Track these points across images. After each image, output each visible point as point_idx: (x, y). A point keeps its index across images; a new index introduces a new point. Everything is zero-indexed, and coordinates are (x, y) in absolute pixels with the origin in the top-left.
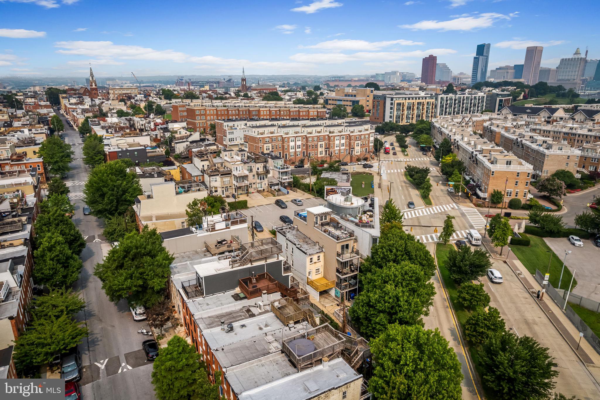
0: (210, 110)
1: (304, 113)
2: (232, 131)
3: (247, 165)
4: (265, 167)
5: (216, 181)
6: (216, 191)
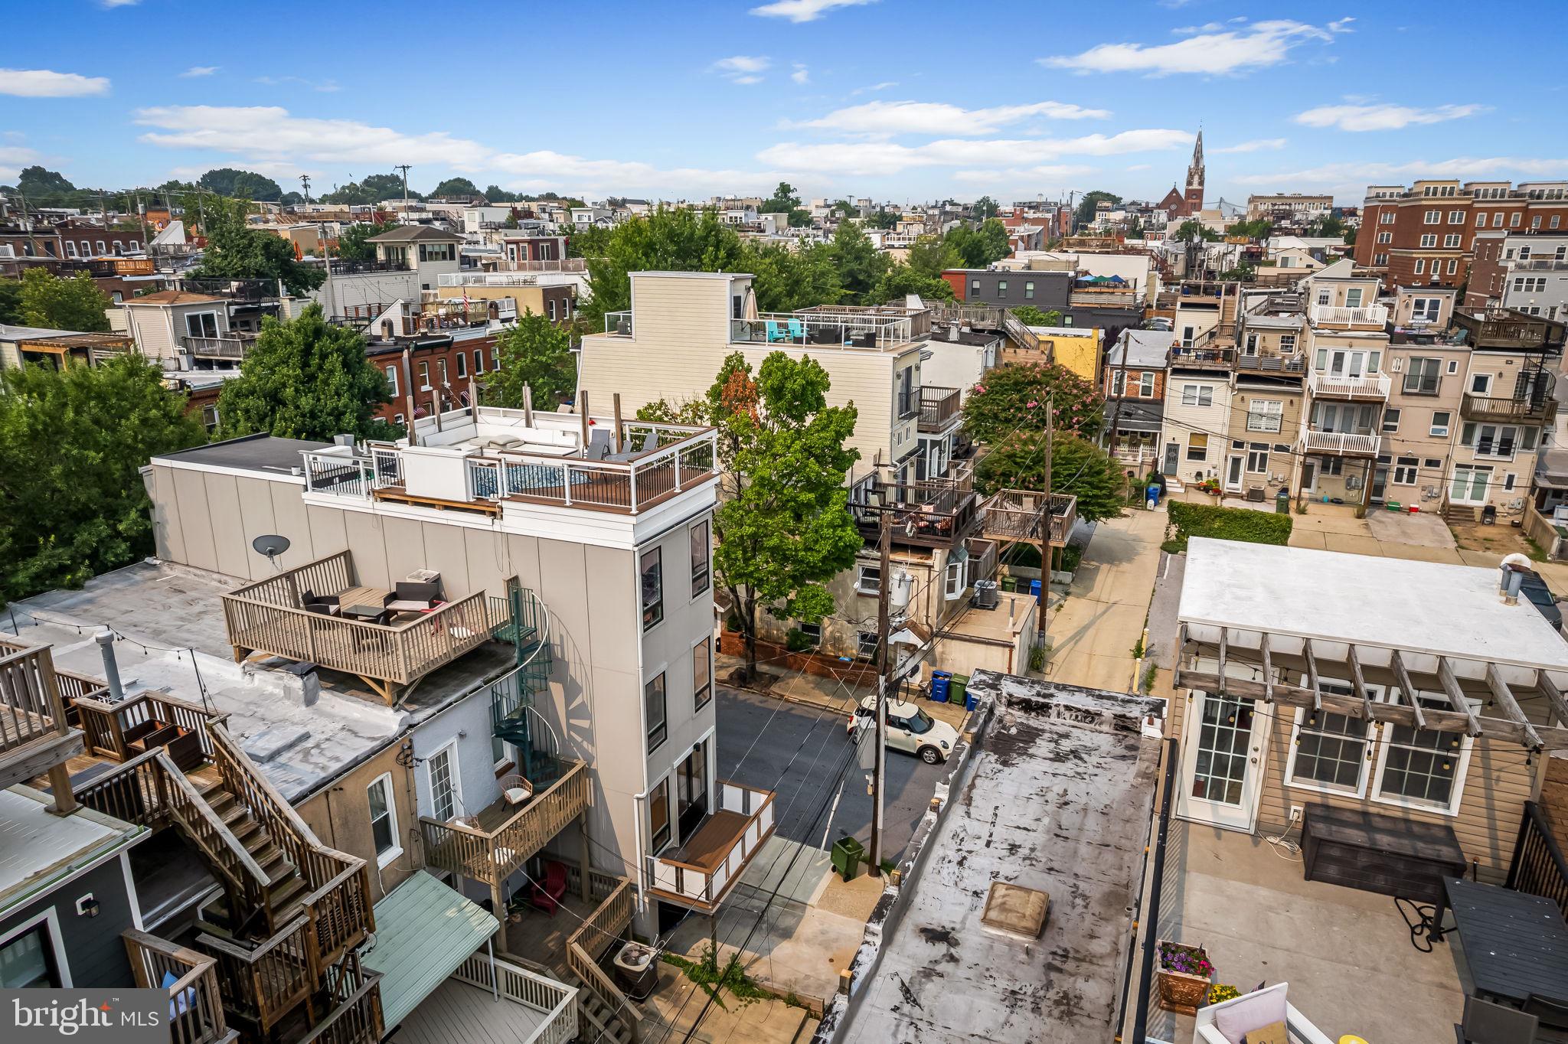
0: (1491, 211)
2: (1537, 276)
3: (1411, 351)
4: (1533, 380)
5: (1206, 402)
6: (1197, 454)
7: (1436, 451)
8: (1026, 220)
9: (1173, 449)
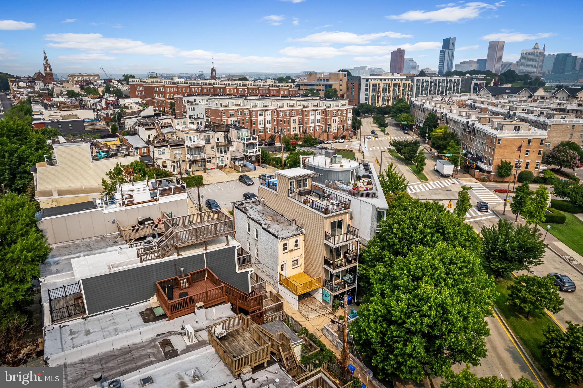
0: (169, 87)
1: (275, 92)
2: (193, 107)
4: (226, 137)
5: (164, 153)
7: (213, 155)
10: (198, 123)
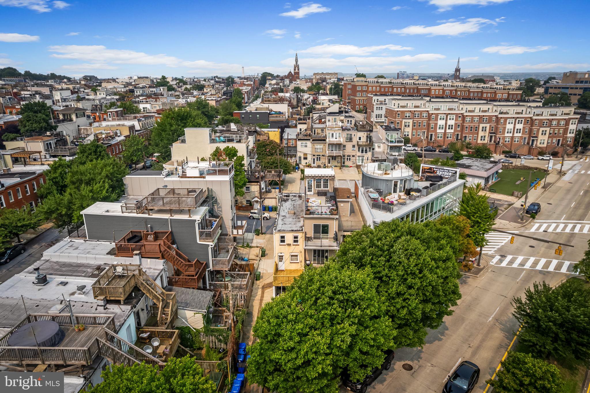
0: (372, 87)
2: (381, 106)
3: (347, 132)
4: (369, 138)
5: (306, 146)
6: (305, 158)
7: (354, 154)
8: (245, 85)
9: (300, 158)
10: (348, 121)
